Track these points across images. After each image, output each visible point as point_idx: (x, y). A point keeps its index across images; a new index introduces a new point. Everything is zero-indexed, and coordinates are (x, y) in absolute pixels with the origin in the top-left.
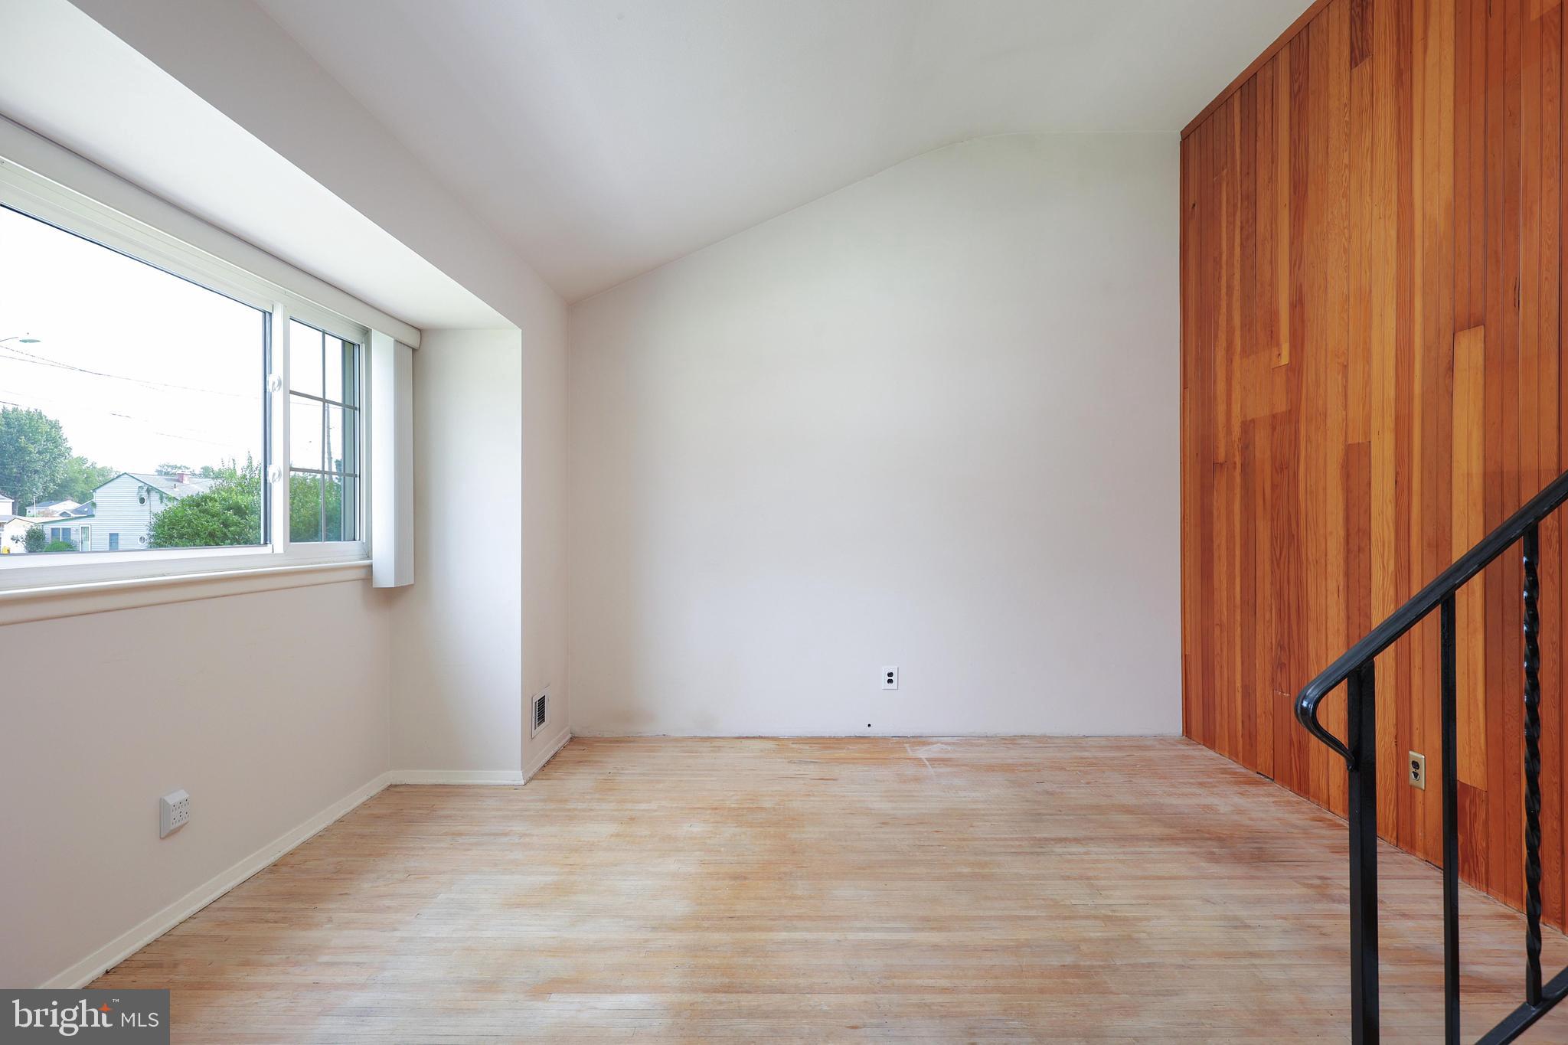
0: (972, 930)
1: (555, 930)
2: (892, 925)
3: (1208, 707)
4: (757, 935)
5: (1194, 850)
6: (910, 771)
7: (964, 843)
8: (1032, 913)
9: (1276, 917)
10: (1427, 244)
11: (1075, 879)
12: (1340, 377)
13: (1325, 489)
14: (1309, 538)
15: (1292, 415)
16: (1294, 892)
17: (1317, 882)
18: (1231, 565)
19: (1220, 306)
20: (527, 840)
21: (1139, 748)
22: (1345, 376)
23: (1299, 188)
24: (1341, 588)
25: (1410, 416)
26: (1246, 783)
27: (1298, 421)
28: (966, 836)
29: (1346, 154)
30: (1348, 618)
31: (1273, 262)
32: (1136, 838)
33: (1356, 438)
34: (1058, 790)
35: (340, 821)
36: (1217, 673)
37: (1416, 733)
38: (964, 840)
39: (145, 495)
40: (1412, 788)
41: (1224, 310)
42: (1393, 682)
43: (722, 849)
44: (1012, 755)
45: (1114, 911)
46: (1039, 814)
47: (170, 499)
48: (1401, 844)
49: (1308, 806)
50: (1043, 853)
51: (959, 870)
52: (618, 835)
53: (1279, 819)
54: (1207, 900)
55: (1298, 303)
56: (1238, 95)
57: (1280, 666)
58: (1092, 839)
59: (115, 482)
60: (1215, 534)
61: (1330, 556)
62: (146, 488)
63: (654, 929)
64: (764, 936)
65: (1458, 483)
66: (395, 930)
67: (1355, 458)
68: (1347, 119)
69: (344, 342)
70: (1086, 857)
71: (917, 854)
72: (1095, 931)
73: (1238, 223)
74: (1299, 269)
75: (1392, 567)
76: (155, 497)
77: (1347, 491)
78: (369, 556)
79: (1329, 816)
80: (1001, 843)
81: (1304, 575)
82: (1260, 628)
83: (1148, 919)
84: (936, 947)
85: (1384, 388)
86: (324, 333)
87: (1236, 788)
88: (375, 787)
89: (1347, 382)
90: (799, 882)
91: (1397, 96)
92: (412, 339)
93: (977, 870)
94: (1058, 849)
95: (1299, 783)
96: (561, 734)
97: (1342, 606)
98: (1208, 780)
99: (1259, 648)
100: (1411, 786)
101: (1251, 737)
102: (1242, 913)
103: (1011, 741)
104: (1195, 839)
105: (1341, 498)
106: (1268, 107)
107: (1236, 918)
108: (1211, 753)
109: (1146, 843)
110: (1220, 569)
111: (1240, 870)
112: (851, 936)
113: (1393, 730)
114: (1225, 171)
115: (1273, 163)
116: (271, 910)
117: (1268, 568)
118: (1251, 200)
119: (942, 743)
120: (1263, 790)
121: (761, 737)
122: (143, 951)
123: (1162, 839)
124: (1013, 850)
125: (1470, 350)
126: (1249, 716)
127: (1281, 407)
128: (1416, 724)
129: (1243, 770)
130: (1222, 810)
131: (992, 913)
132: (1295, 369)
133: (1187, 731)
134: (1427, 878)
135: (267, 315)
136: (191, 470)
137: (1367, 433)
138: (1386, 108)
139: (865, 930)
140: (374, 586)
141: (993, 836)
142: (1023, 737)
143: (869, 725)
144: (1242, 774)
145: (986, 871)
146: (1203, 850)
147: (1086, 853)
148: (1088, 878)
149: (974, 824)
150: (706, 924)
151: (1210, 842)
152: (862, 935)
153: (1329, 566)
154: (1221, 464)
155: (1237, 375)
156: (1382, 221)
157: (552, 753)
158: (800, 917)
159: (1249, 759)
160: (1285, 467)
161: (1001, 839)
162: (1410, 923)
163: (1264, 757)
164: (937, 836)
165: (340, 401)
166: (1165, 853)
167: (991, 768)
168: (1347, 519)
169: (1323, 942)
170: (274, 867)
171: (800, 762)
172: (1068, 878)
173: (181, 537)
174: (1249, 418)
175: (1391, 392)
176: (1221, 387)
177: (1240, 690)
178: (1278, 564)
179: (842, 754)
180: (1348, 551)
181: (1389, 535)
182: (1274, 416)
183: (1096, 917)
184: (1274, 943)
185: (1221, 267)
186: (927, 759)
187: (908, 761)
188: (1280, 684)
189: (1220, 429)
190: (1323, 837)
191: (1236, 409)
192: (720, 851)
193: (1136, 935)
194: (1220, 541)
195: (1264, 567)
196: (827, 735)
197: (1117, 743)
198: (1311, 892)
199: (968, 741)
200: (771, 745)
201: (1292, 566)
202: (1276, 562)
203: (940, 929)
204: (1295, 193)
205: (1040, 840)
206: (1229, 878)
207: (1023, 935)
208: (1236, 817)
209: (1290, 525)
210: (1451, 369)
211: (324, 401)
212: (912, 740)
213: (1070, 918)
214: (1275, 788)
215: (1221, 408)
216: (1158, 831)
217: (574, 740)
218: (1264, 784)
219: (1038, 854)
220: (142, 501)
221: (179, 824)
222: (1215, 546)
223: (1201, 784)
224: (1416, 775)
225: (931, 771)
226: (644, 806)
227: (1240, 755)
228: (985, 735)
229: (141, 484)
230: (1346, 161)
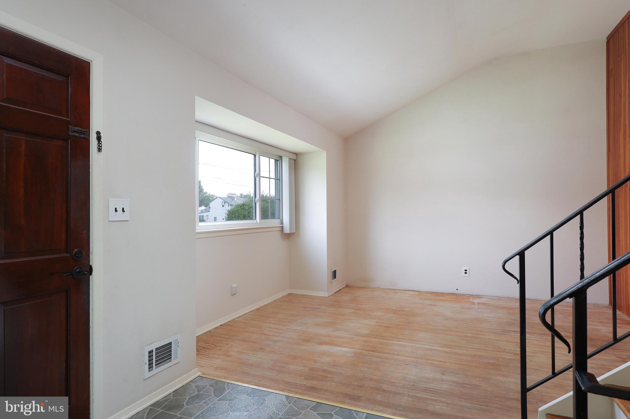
1: (327, 332)
2: (433, 345)
3: (619, 293)
4: (386, 341)
6: (467, 306)
8: (487, 349)
11: (512, 343)
20: (325, 311)
35: (275, 301)
38: (475, 327)
39: (224, 204)
41: (622, 117)
47: (231, 205)
50: (504, 334)
52: (353, 313)
59: (215, 200)
60: (620, 216)
62: (224, 202)
63: (356, 335)
64: (389, 341)
66: (286, 326)
69: (275, 160)
71: (454, 329)
72: (509, 356)
76: (227, 204)
78: (283, 224)
84: (445, 352)
86: (269, 158)
88: (285, 293)
90: (407, 331)
92: (294, 157)
93: (474, 335)
96: (343, 283)
112: (417, 345)
116: (256, 318)
119: (487, 298)
121: (413, 291)
122: (228, 322)
124: (493, 332)
131: (472, 347)
135: (255, 156)
136: (237, 195)
139: (423, 344)
140: (284, 233)
141: (488, 327)
143: (457, 289)
145: (478, 336)
149: (483, 323)
150: (372, 336)
152: (421, 346)
157: (339, 289)
158: (403, 339)
161: (490, 329)
164: (465, 325)
165: (274, 178)
170: (258, 309)
171: (425, 299)
173: (235, 217)
176: (622, 151)
179: (443, 298)
183: (512, 353)
185: (621, 98)
186: (477, 303)
187: (469, 302)
189: (622, 169)
192: (384, 320)
194: (622, 219)
196: (440, 292)
199: (499, 298)
200: (417, 293)
203: (449, 348)
205: (507, 331)
207: (479, 353)
211: (270, 178)
212: (475, 296)
213: (501, 352)
215: (622, 160)
217: (347, 286)
220: (223, 206)
221: (235, 292)
222: (620, 221)
225: (476, 306)
226: (363, 306)
228: (508, 297)
229: (223, 201)
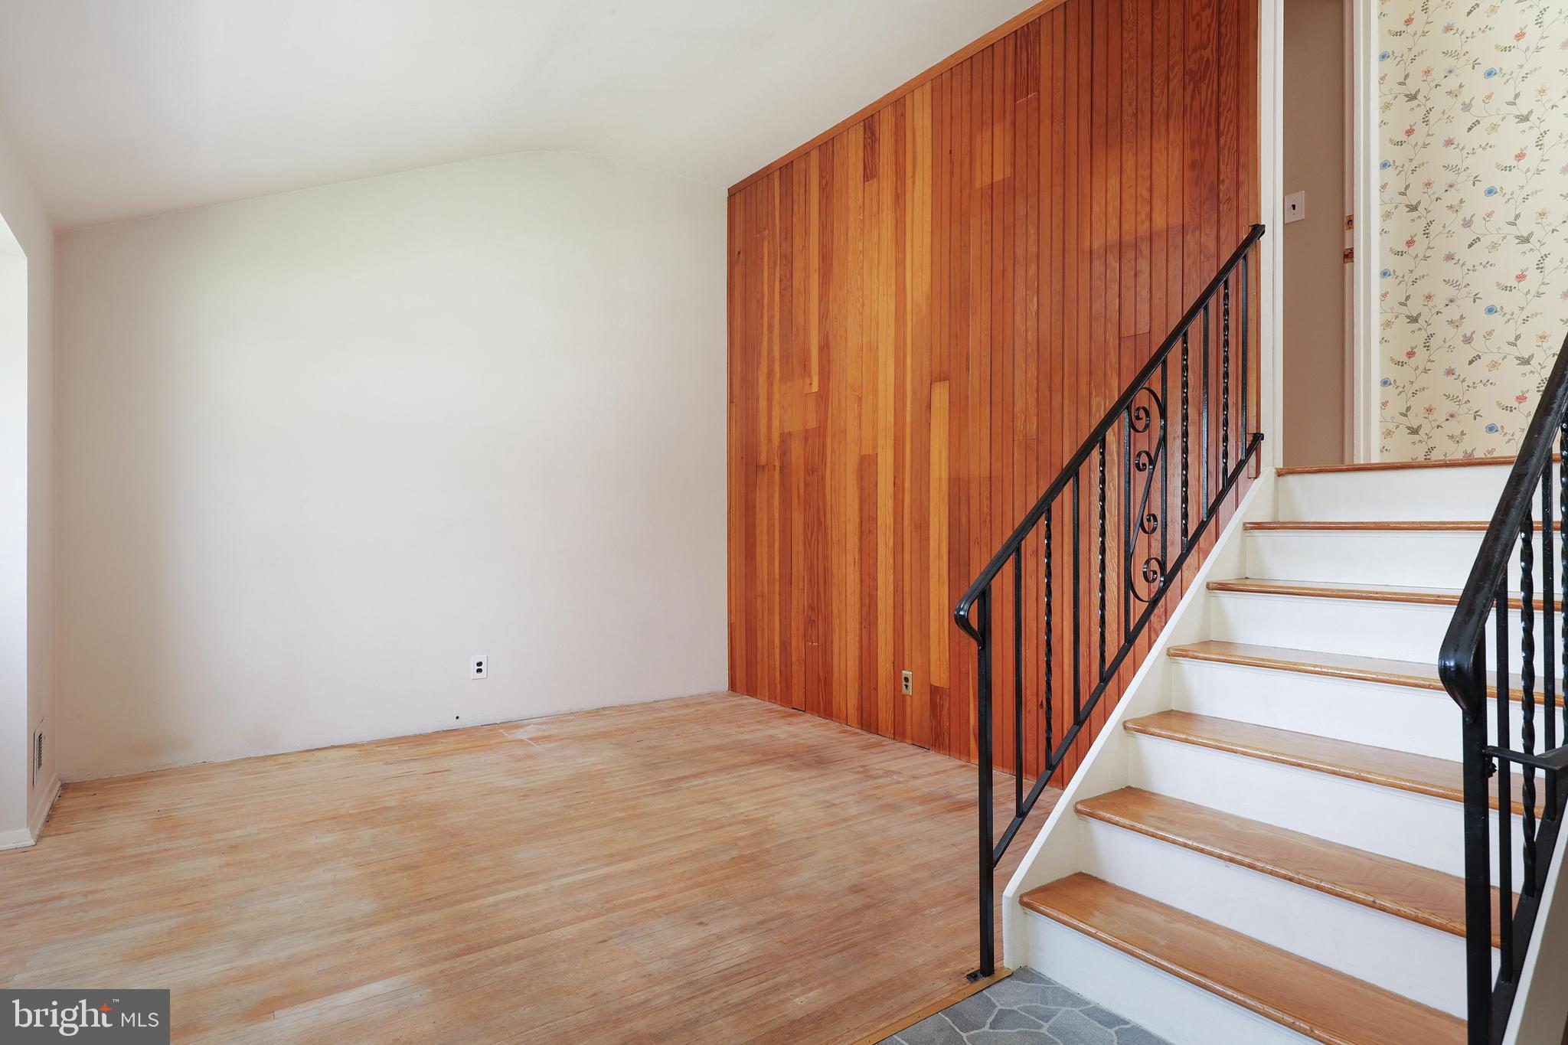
0: (653, 853)
2: (585, 866)
3: (751, 663)
4: (466, 906)
5: (779, 766)
6: (519, 751)
7: (606, 796)
8: (691, 831)
9: (848, 795)
10: (914, 319)
11: (708, 802)
12: (856, 405)
13: (845, 488)
14: (833, 523)
15: (821, 430)
16: (852, 778)
17: (861, 769)
18: (771, 546)
19: (762, 339)
21: (702, 704)
22: (860, 404)
23: (826, 258)
24: (856, 560)
25: (904, 438)
26: (786, 717)
27: (825, 436)
28: (604, 791)
29: (861, 243)
30: (861, 581)
31: (806, 311)
32: (735, 767)
33: (867, 451)
34: (658, 744)
36: (759, 634)
37: (907, 658)
38: (605, 794)
40: (904, 696)
41: (765, 343)
42: (892, 625)
43: (372, 849)
44: (602, 725)
45: (747, 816)
46: (653, 764)
48: (896, 737)
49: (833, 725)
50: (673, 790)
51: (615, 816)
52: (228, 865)
53: (820, 736)
54: (803, 795)
55: (825, 347)
56: (777, 173)
57: (810, 622)
58: (704, 773)
60: (757, 521)
61: (848, 537)
63: (350, 930)
64: (473, 904)
65: (934, 485)
67: (867, 465)
68: (861, 218)
70: (707, 786)
71: (572, 812)
72: (743, 832)
73: (778, 276)
74: (826, 320)
75: (891, 544)
77: (861, 489)
79: (849, 728)
80: (637, 790)
81: (830, 552)
82: (795, 594)
83: (772, 815)
84: (631, 872)
85: (886, 416)
87: (783, 721)
89: (861, 409)
90: (477, 857)
91: (896, 212)
93: (630, 813)
94: (683, 785)
95: (825, 710)
96: (52, 780)
97: (857, 574)
98: (763, 718)
99: (794, 611)
100: (903, 695)
101: (787, 680)
102: (828, 798)
103: (597, 713)
104: (774, 759)
105: (857, 494)
106: (802, 191)
107: (825, 801)
108: (754, 700)
109: (744, 768)
110: (762, 551)
111: (813, 773)
112: (556, 883)
113: (892, 658)
114: (767, 232)
115: (806, 235)
117: (801, 548)
118: (788, 259)
119: (535, 724)
120: (800, 719)
121: (333, 747)
123: (753, 764)
124: (649, 793)
125: (941, 396)
126: (786, 664)
127: (812, 424)
128: (907, 652)
129: (783, 708)
130: (782, 736)
131: (661, 839)
132: (823, 397)
133: (733, 686)
134: (917, 754)
137: (875, 447)
138: (888, 217)
139: (565, 876)
141: (627, 786)
142: (604, 709)
143: (457, 718)
144: (782, 711)
145: (638, 811)
146: (783, 765)
147: (707, 783)
148: (718, 799)
149: (606, 781)
150: (406, 911)
151: (786, 759)
152: (565, 880)
153: (848, 545)
154: (763, 467)
155: (777, 396)
156: (885, 297)
158: (499, 882)
159: (786, 699)
160: (815, 470)
161: (635, 787)
162: (919, 781)
163: (798, 696)
164: (580, 795)
166: (760, 772)
167: (591, 737)
168: (861, 510)
169: (880, 802)
171: (399, 762)
172: (702, 802)
174: (787, 431)
175: (891, 419)
176: (763, 404)
177: (778, 645)
178: (810, 545)
179: (438, 748)
180: (862, 533)
181: (890, 520)
182: (807, 431)
183: (737, 823)
184: (854, 811)
185: (763, 307)
186: (529, 739)
187: (511, 743)
188: (811, 637)
189: (762, 439)
190: (851, 742)
191: (776, 423)
192: (371, 852)
193: (770, 827)
194: (762, 529)
195: (798, 547)
196: (411, 734)
197: (683, 703)
198: (861, 776)
199: (558, 719)
200: (349, 752)
201: (820, 545)
202: (807, 543)
203: (627, 859)
204: (823, 263)
205: (666, 781)
206: (809, 778)
207: (694, 847)
208: (793, 740)
209: (819, 515)
210: (929, 407)
212: (504, 725)
213: (720, 827)
214: (808, 716)
215: (763, 422)
216: (748, 758)
217: (66, 788)
218: (800, 715)
219: (671, 791)
222: (758, 532)
223: (759, 722)
224: (907, 686)
225: (537, 748)
227: (778, 698)
230: (861, 248)
